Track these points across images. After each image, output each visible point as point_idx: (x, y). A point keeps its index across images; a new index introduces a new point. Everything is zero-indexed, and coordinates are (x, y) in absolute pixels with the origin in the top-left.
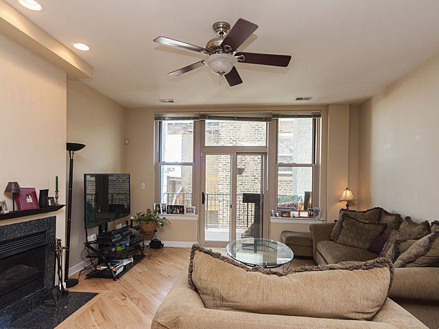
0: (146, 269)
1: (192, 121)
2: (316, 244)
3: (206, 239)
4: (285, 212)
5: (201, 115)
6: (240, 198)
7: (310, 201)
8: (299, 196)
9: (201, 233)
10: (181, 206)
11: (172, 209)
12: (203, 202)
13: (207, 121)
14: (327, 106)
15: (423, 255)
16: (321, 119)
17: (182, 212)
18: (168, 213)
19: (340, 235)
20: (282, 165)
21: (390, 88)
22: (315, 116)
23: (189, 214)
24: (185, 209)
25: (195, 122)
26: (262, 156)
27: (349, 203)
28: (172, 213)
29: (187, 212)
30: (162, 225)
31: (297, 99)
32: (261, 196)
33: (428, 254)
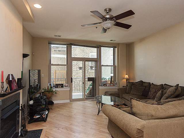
0: (55, 115)
1: (66, 46)
2: (122, 95)
3: (73, 98)
4: (105, 84)
5: (70, 44)
6: (87, 80)
7: (113, 80)
8: (105, 78)
9: (71, 95)
10: (62, 84)
11: (57, 86)
12: (72, 82)
13: (72, 46)
14: (119, 44)
15: (173, 95)
16: (117, 49)
17: (63, 87)
18: (56, 88)
19: (132, 91)
20: (103, 66)
21: (142, 40)
22: (114, 47)
23: (66, 88)
24: (64, 85)
25: (67, 46)
26: (95, 62)
27: (127, 80)
28: (57, 88)
29: (65, 87)
30: (56, 93)
31: (111, 40)
32: (95, 78)
33: (175, 94)
